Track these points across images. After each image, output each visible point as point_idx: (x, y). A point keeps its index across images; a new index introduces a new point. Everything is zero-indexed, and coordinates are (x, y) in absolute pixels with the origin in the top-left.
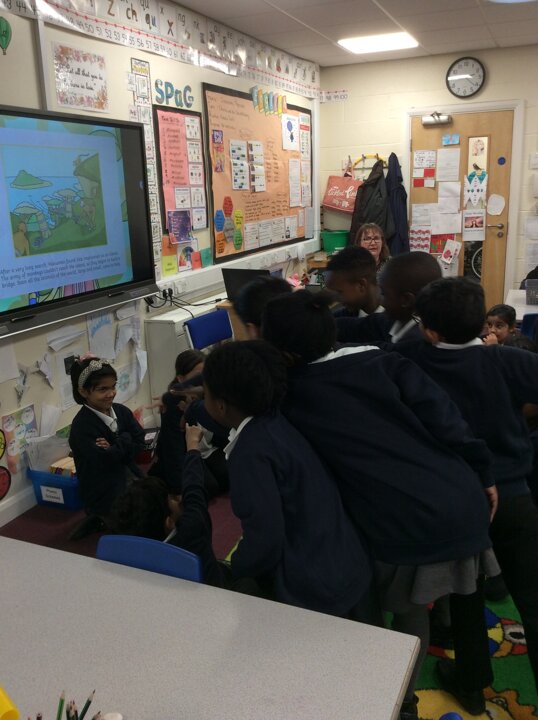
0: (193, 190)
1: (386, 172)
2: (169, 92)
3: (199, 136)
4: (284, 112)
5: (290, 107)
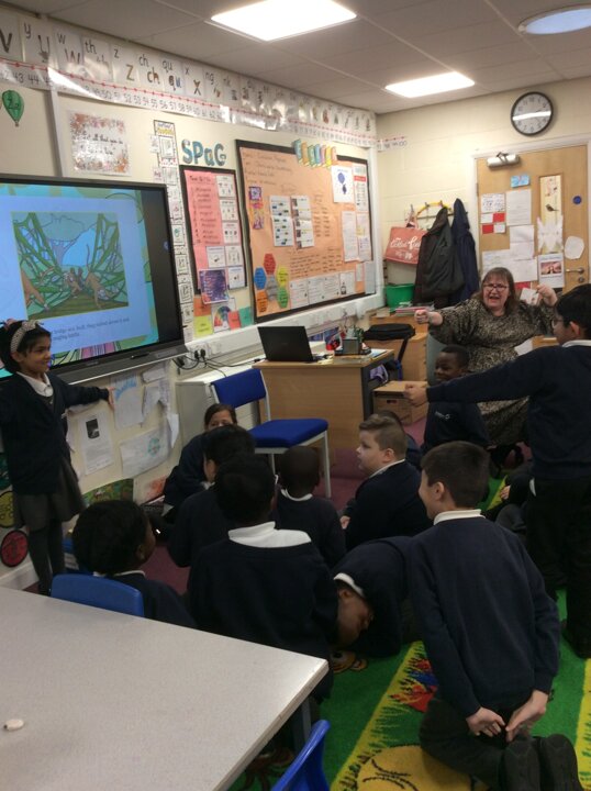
0: (228, 248)
1: (451, 219)
2: (198, 151)
3: (233, 194)
4: (333, 163)
5: (341, 158)
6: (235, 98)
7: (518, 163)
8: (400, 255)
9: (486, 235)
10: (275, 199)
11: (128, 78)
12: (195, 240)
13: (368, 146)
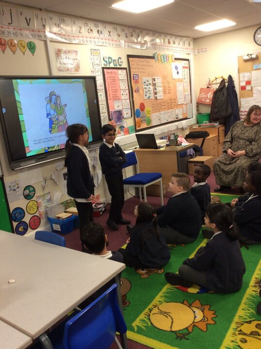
0: (123, 101)
1: (227, 84)
2: (110, 61)
3: (126, 78)
4: (173, 62)
5: (176, 59)
6: (127, 37)
7: (257, 58)
8: (204, 101)
9: (243, 91)
10: (145, 79)
11: (80, 32)
12: (108, 99)
13: (189, 53)
